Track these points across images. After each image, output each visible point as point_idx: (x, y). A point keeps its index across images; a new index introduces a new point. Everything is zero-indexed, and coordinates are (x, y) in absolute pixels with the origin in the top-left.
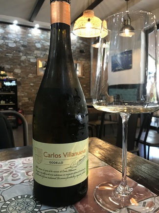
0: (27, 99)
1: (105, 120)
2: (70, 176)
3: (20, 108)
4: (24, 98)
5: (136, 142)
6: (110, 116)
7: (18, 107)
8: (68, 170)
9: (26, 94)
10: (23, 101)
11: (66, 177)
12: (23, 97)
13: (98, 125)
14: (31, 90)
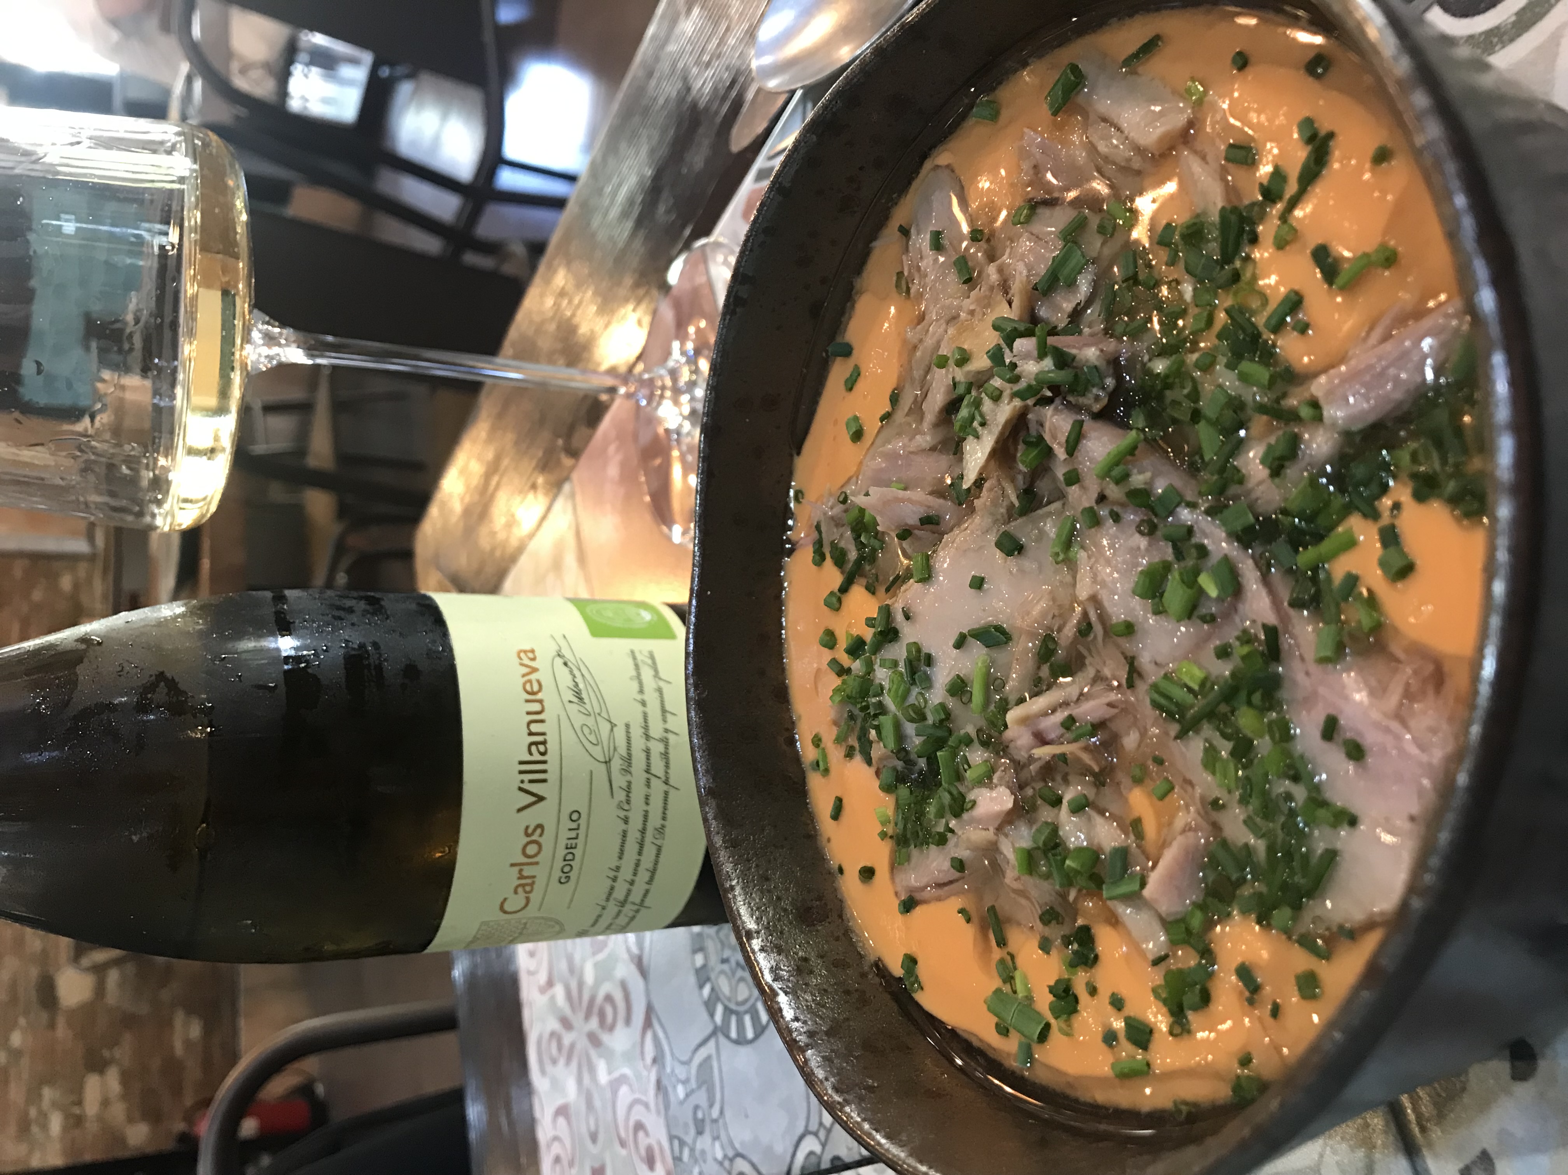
0: (93, 1087)
1: (300, 451)
2: (658, 767)
3: (180, 1126)
4: (91, 1106)
5: (471, 258)
6: (269, 409)
7: (168, 1145)
8: (619, 781)
9: (48, 1093)
10: (118, 1111)
11: (657, 786)
12: (75, 1121)
13: (342, 512)
14: (16, 1054)
